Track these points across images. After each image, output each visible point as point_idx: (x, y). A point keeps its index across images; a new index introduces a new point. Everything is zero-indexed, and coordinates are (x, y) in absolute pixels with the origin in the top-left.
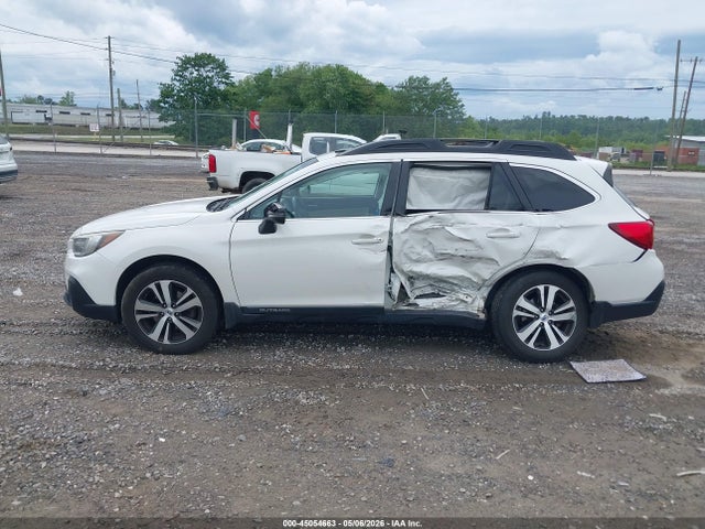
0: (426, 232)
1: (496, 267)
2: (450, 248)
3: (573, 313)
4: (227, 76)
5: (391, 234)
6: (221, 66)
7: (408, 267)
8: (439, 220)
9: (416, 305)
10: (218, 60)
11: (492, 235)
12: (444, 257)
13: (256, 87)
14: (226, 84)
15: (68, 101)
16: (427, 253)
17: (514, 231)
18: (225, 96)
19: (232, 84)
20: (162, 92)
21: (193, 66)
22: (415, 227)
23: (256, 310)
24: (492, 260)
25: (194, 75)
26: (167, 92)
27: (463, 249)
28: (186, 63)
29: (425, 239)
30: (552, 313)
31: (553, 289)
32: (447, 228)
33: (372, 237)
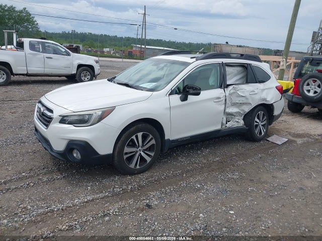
0: (232, 94)
1: (251, 106)
2: (237, 100)
5: (226, 96)
8: (235, 89)
11: (250, 93)
12: (234, 104)
17: (256, 92)
23: (177, 141)
27: (241, 100)
30: (262, 122)
31: (262, 112)
32: (238, 92)
33: (220, 98)
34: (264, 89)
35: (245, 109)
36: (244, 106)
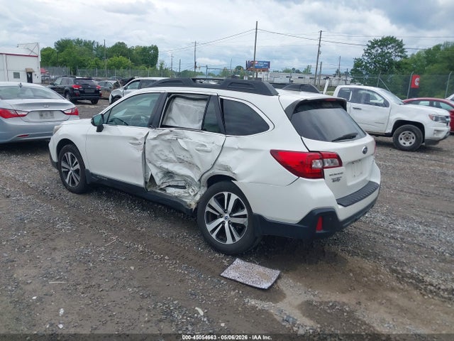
0: (169, 141)
1: (200, 173)
2: (181, 155)
3: (246, 220)
4: (402, 51)
5: (146, 139)
6: (399, 45)
7: (159, 163)
8: (176, 134)
9: (165, 190)
10: (398, 41)
11: (198, 148)
12: (181, 161)
13: (425, 58)
14: (401, 56)
15: (307, 71)
16: (171, 156)
17: (209, 147)
18: (398, 65)
19: (405, 57)
20: (355, 64)
21: (379, 46)
22: (163, 137)
23: (96, 176)
24: (198, 167)
25: (379, 52)
26: (358, 63)
27: (186, 156)
28: (374, 44)
29: (170, 146)
32: (179, 140)
33: (137, 140)
34: (237, 149)
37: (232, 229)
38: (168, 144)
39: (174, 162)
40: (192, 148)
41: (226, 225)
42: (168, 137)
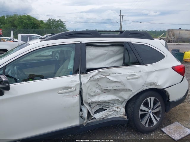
0: (98, 80)
1: (131, 93)
2: (109, 87)
5: (81, 84)
7: (90, 100)
8: (103, 73)
9: (94, 118)
11: (128, 78)
12: (106, 91)
17: (138, 75)
24: (129, 90)
27: (115, 86)
29: (97, 84)
30: (153, 109)
31: (153, 98)
32: (107, 77)
33: (71, 88)
35: (123, 96)
36: (123, 93)
37: (155, 116)
38: (95, 83)
39: (100, 94)
40: (122, 79)
41: (152, 115)
42: (97, 77)
